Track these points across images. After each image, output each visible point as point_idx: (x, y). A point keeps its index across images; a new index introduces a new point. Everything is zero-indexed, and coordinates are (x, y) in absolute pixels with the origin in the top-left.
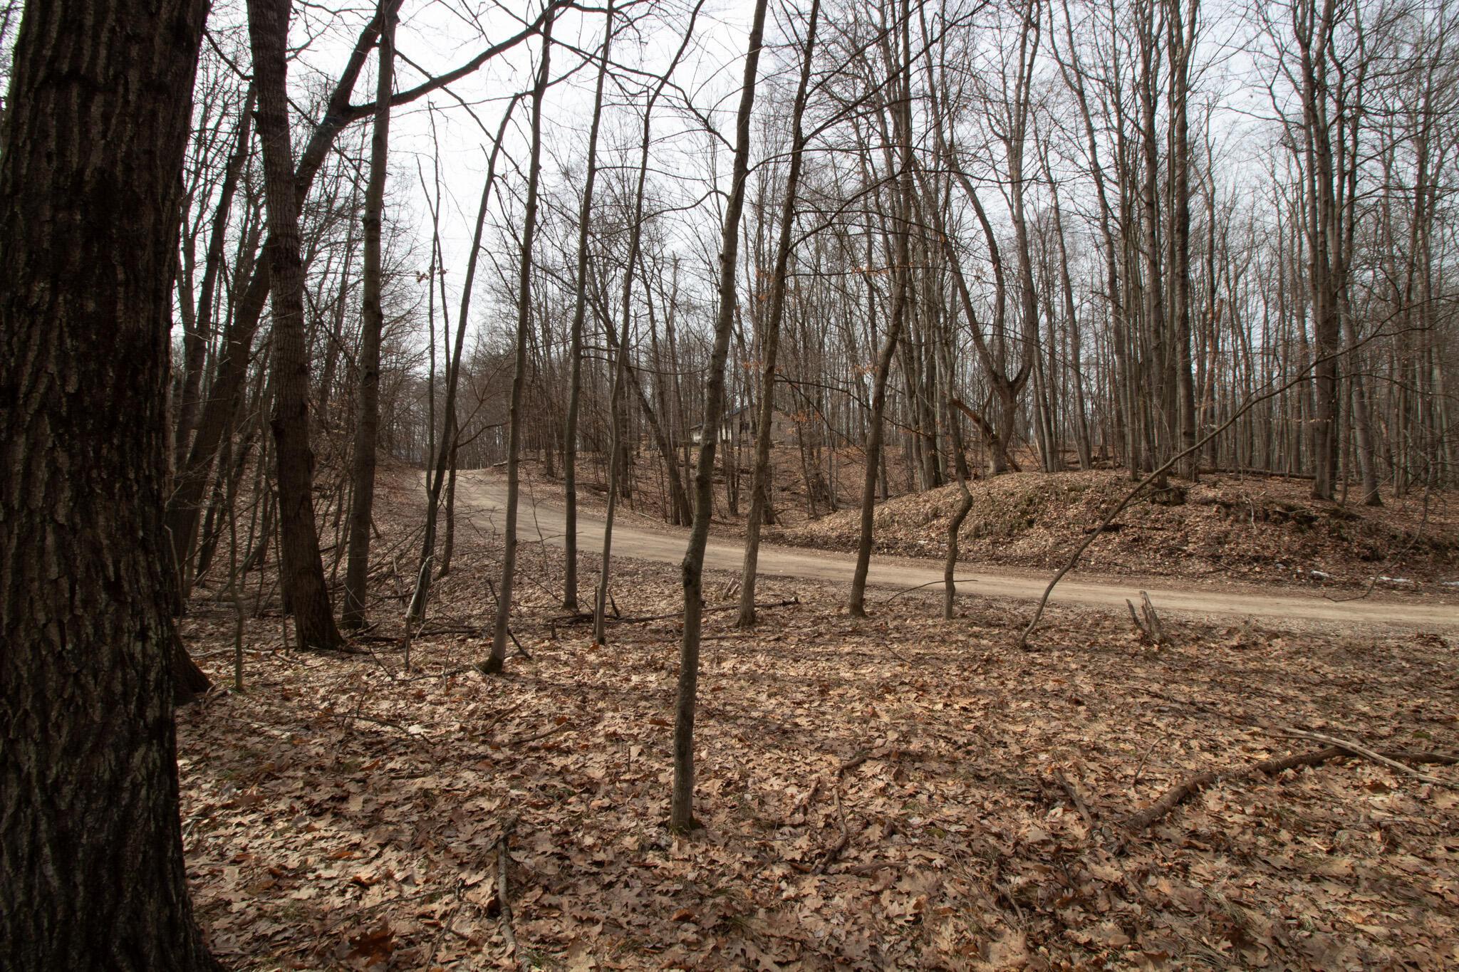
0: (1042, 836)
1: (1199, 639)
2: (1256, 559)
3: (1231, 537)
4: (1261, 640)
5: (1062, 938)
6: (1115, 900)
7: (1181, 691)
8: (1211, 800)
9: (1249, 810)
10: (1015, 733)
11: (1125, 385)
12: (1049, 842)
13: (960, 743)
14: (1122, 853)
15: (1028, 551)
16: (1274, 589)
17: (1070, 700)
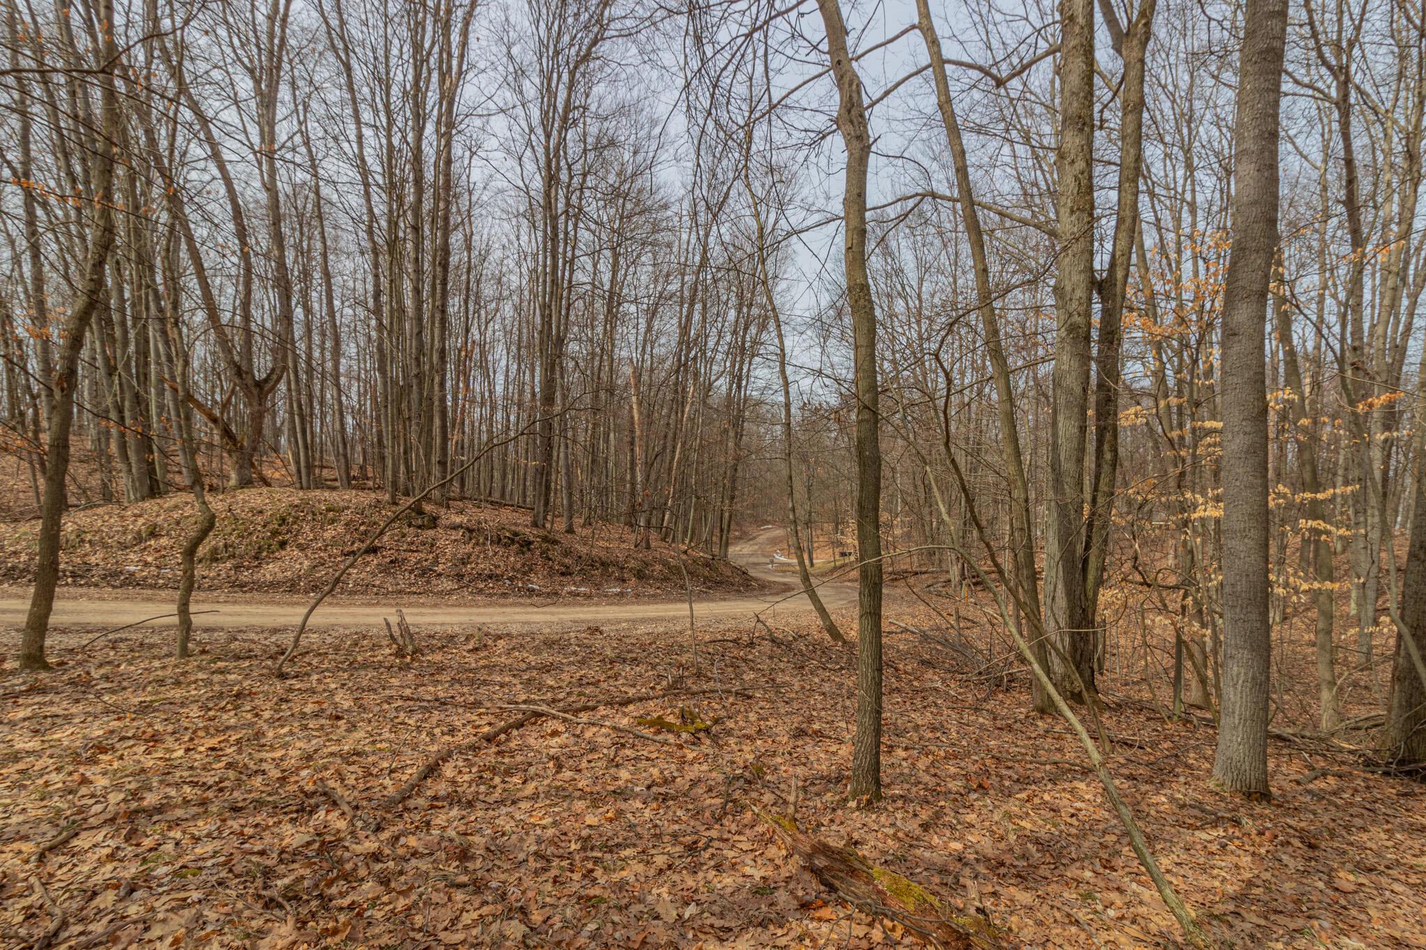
0: (308, 838)
1: (444, 647)
2: (490, 577)
3: (473, 558)
4: (490, 642)
5: (328, 910)
6: (372, 865)
7: (428, 692)
8: (448, 771)
9: (474, 770)
10: (273, 759)
11: (386, 407)
12: (314, 841)
13: (210, 783)
14: (379, 829)
15: (280, 576)
16: (502, 601)
17: (330, 717)
